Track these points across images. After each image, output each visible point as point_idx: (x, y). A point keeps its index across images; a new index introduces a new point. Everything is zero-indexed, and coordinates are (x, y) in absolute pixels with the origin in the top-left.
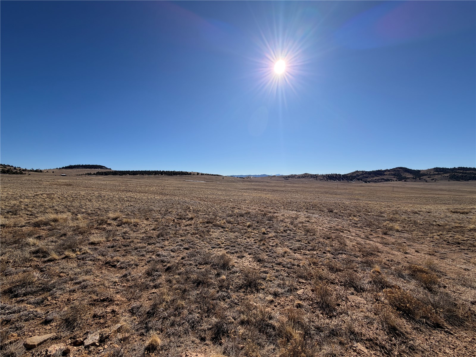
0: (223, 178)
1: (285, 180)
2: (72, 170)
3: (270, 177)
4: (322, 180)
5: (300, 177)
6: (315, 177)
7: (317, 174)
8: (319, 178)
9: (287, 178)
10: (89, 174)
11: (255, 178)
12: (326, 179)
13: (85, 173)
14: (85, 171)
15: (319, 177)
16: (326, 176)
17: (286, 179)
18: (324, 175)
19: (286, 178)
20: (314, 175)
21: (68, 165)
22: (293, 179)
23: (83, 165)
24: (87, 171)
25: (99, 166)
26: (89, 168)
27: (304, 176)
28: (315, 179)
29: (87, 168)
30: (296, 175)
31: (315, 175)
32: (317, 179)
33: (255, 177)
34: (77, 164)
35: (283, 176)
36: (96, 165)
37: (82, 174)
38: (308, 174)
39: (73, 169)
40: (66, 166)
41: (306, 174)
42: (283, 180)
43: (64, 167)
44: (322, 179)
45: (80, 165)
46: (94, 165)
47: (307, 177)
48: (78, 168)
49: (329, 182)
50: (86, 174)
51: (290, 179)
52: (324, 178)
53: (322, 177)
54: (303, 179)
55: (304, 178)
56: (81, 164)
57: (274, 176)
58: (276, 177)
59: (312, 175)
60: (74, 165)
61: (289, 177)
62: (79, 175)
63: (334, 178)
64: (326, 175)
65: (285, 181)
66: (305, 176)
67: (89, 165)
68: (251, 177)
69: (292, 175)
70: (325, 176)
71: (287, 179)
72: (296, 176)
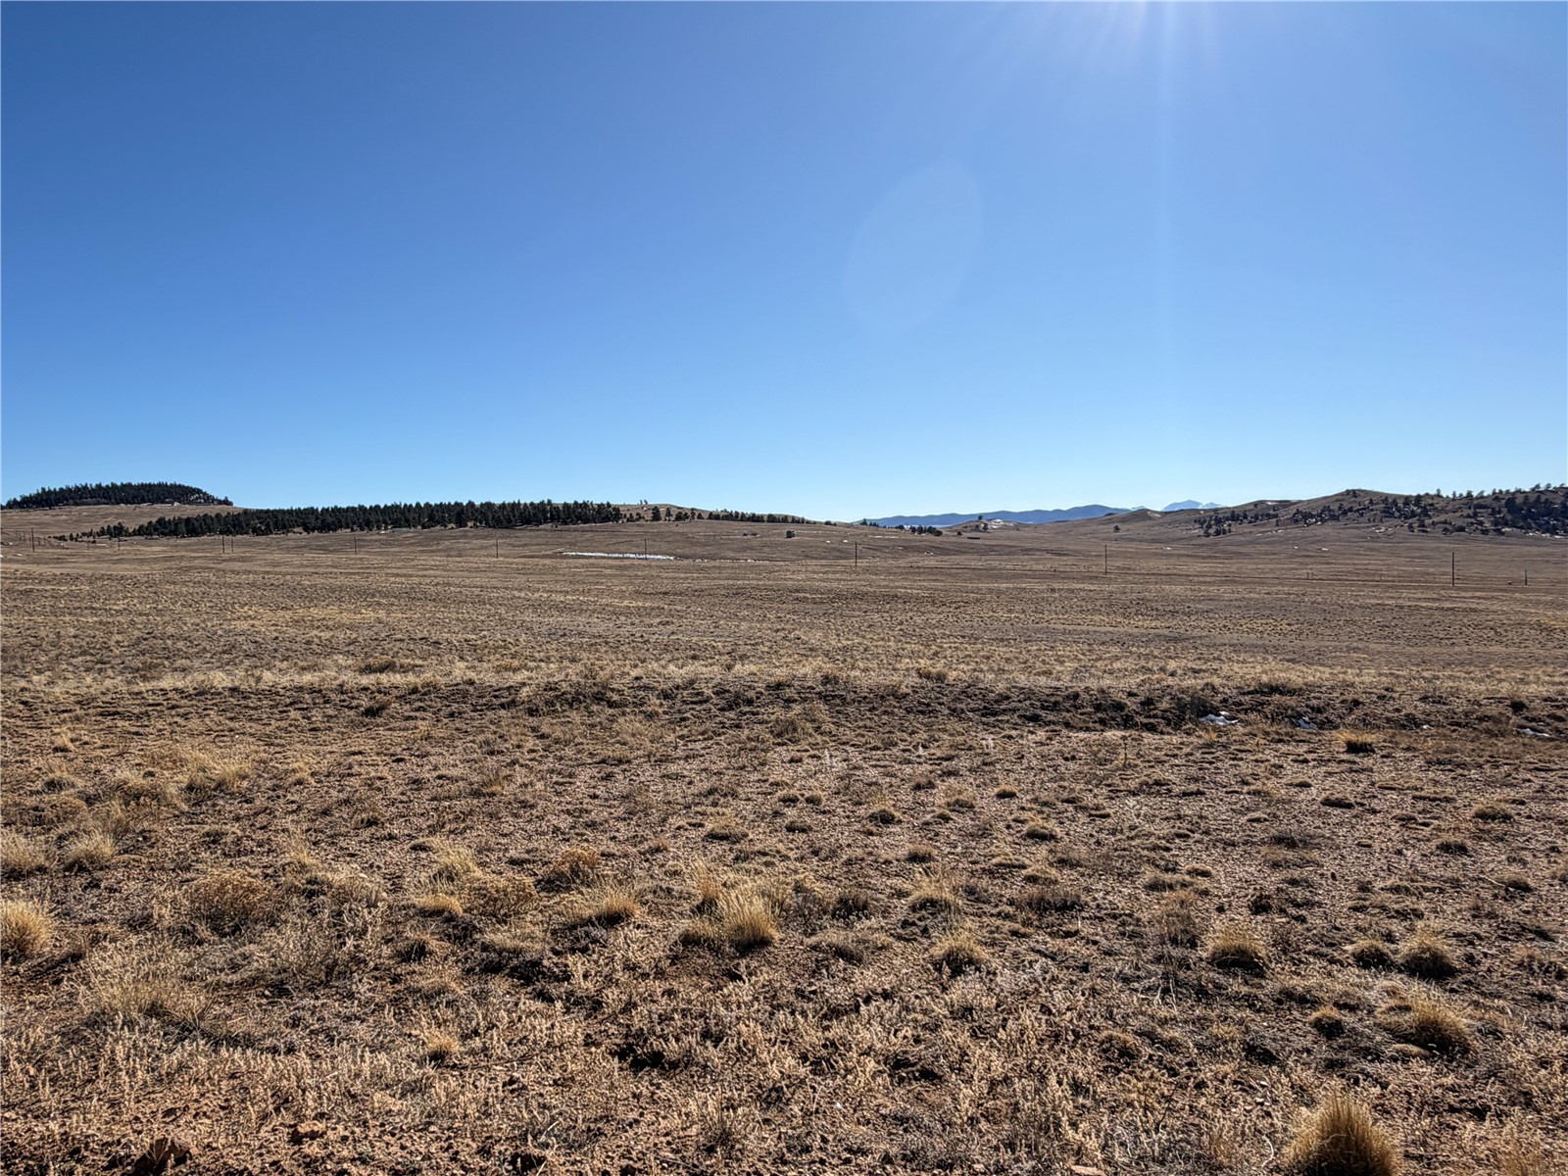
0: (790, 535)
1: (1208, 535)
2: (49, 512)
3: (1110, 521)
4: (1462, 529)
5: (1307, 516)
6: (1413, 515)
7: (1433, 492)
8: (1442, 518)
9: (1217, 522)
10: (117, 532)
11: (1017, 528)
12: (1487, 525)
13: (97, 530)
14: (108, 515)
15: (1443, 511)
16: (1496, 505)
17: (1212, 531)
18: (1481, 497)
19: (1219, 521)
20: (1407, 500)
21: (32, 490)
22: (1257, 531)
23: (99, 486)
24: (118, 516)
25: (174, 487)
26: (127, 502)
27: (1335, 507)
28: (1411, 527)
29: (118, 504)
30: (1285, 504)
31: (1419, 498)
32: (1422, 525)
33: (1018, 522)
34: (72, 485)
35: (1197, 511)
36: (159, 485)
37: (84, 534)
38: (1366, 492)
39: (56, 510)
40: (28, 495)
41: (1354, 493)
42: (1192, 538)
43: (19, 499)
44: (1459, 523)
45: (85, 488)
46: (150, 485)
47: (1361, 512)
48: (76, 504)
49: (1513, 540)
50: (102, 533)
51: (1246, 527)
52: (1475, 515)
53: (1466, 512)
54: (1328, 529)
55: (1334, 518)
56: (93, 482)
57: (1142, 515)
58: (1150, 518)
59: (1395, 499)
60: (61, 489)
61: (1236, 515)
62: (71, 538)
63: (1550, 513)
64: (1497, 496)
65: (1205, 540)
66: (1351, 507)
67: (130, 485)
68: (993, 525)
69: (1256, 504)
70: (1488, 502)
71: (1218, 533)
72: (1281, 512)
